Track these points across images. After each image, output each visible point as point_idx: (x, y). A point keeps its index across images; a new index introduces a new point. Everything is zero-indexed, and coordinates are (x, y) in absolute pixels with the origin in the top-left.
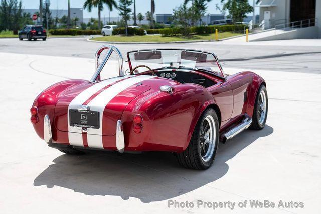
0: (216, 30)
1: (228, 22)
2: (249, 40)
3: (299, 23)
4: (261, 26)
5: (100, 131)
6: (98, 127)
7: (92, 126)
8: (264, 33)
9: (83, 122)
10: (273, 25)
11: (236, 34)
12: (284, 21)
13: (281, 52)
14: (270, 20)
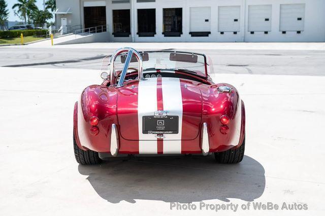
0: (22, 34)
1: (28, 27)
2: (54, 43)
3: (94, 29)
4: (60, 31)
5: (179, 136)
6: (177, 132)
7: (170, 132)
8: (65, 37)
9: (159, 128)
10: (70, 30)
11: (39, 38)
12: (79, 27)
13: (100, 54)
14: (67, 26)
